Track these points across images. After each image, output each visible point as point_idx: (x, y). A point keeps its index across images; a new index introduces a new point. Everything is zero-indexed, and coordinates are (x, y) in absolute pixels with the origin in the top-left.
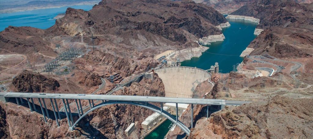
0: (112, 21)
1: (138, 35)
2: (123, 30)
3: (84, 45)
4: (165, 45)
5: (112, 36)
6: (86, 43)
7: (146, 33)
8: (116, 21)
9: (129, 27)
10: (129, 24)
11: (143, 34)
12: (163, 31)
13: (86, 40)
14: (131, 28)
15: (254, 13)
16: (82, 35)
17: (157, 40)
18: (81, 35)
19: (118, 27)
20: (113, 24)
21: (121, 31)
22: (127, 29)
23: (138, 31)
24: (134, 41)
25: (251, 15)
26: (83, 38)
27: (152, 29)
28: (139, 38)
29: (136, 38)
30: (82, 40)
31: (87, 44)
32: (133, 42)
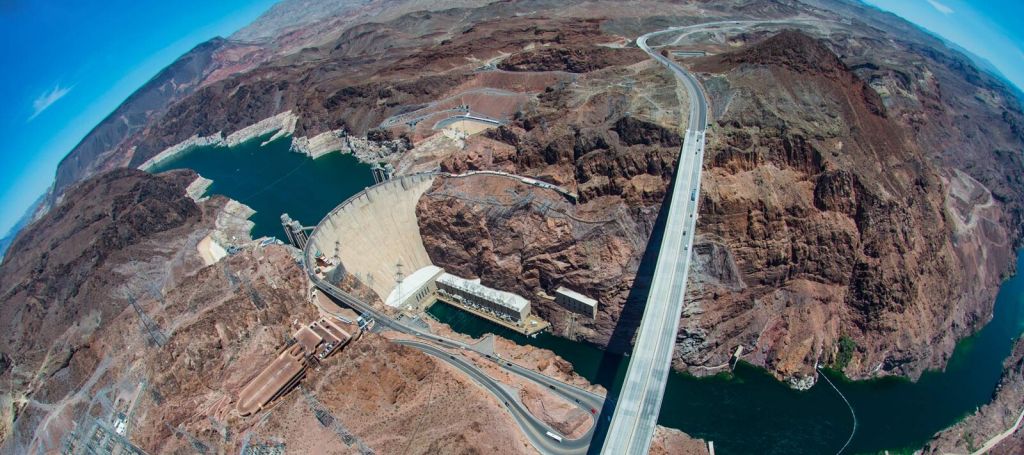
0: (29, 310)
1: (116, 270)
2: (72, 298)
3: (69, 406)
4: (182, 241)
5: (63, 336)
6: (64, 396)
7: (124, 253)
8: (38, 299)
9: (79, 278)
10: (75, 271)
11: (124, 260)
12: (149, 219)
13: (52, 393)
14: (85, 276)
15: (166, 141)
16: (23, 400)
17: (155, 247)
18: (25, 404)
19: (55, 305)
20: (38, 316)
21: (69, 305)
22: (79, 286)
23: (107, 264)
24: (123, 289)
25: (164, 147)
26: (36, 402)
27: (127, 236)
28: (125, 273)
29: (123, 280)
30: (45, 407)
31: (72, 392)
32: (124, 291)
